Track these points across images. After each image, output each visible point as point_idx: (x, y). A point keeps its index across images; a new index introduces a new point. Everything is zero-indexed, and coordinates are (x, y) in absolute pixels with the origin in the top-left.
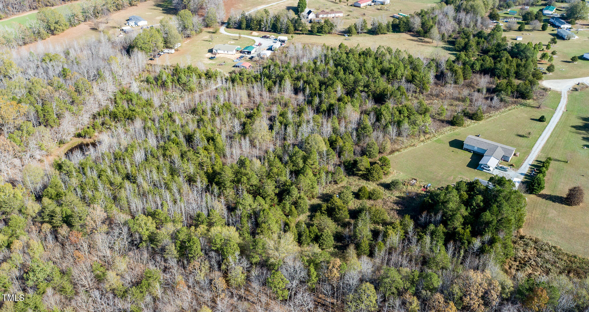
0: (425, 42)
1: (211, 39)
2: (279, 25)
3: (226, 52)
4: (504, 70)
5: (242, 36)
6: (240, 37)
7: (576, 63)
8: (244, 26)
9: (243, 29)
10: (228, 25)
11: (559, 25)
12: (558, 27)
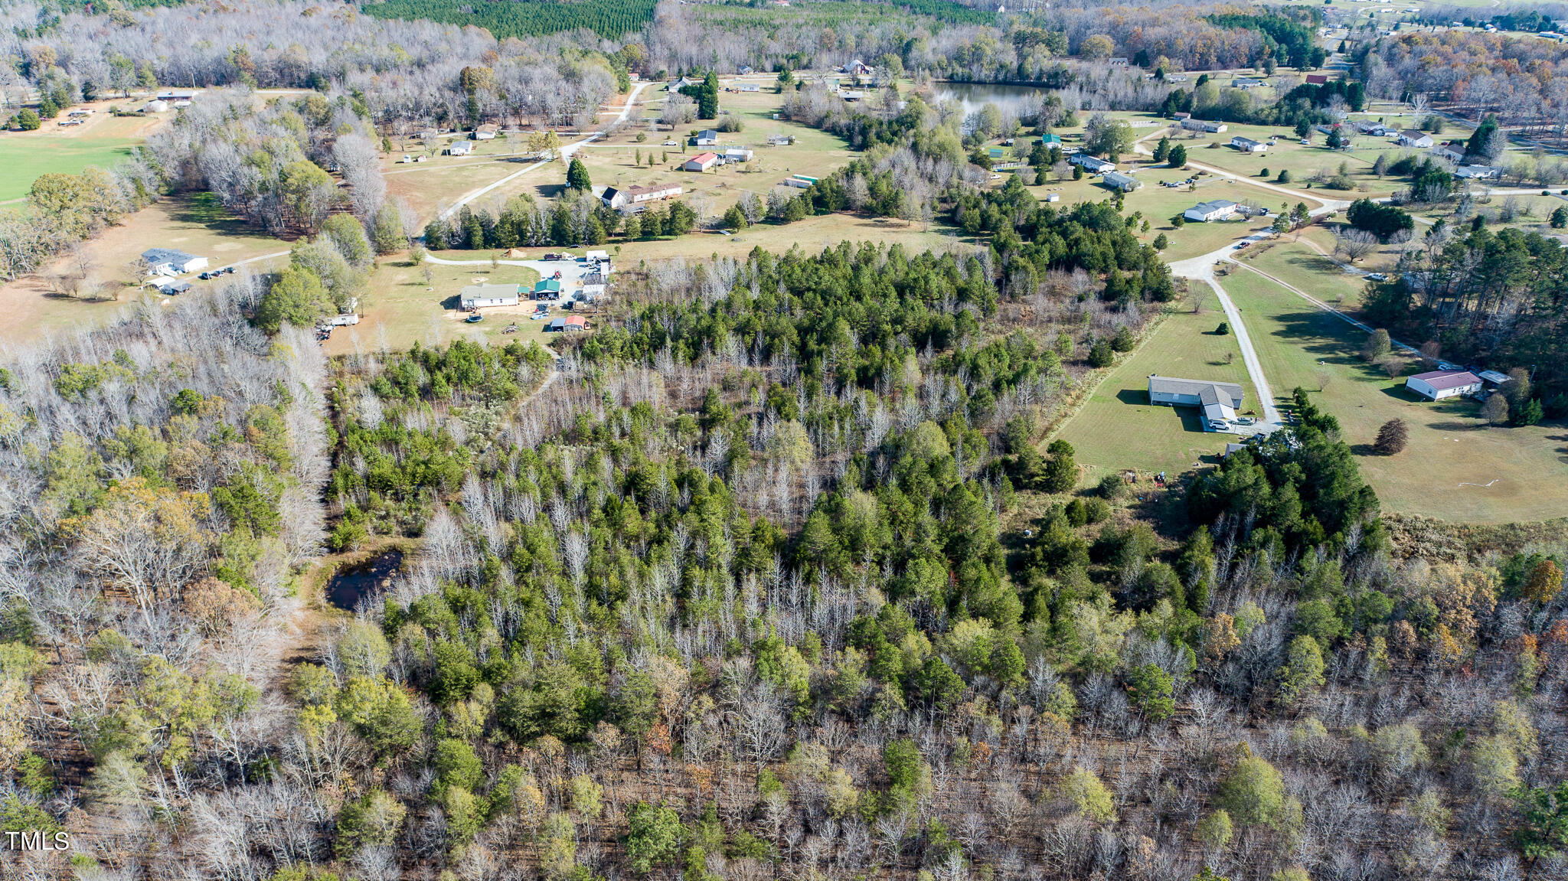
0: (892, 225)
1: (424, 280)
2: (570, 227)
3: (497, 302)
4: (1098, 256)
5: (499, 262)
6: (495, 266)
7: (1181, 229)
8: (478, 239)
9: (477, 248)
10: (432, 241)
11: (1094, 166)
12: (1095, 171)
